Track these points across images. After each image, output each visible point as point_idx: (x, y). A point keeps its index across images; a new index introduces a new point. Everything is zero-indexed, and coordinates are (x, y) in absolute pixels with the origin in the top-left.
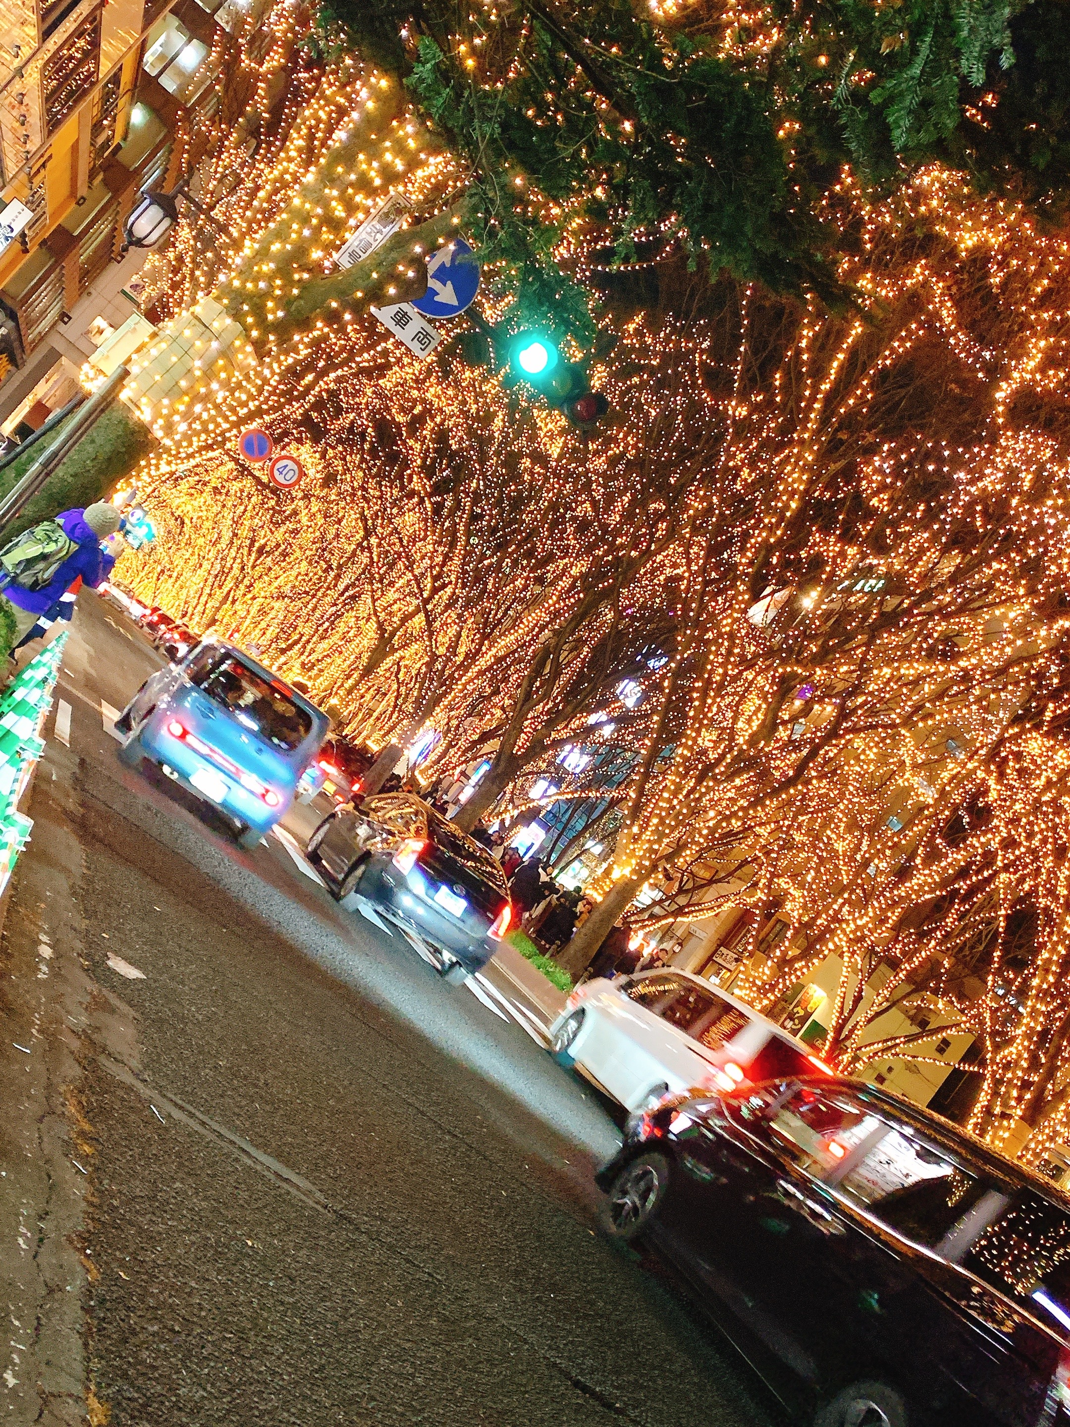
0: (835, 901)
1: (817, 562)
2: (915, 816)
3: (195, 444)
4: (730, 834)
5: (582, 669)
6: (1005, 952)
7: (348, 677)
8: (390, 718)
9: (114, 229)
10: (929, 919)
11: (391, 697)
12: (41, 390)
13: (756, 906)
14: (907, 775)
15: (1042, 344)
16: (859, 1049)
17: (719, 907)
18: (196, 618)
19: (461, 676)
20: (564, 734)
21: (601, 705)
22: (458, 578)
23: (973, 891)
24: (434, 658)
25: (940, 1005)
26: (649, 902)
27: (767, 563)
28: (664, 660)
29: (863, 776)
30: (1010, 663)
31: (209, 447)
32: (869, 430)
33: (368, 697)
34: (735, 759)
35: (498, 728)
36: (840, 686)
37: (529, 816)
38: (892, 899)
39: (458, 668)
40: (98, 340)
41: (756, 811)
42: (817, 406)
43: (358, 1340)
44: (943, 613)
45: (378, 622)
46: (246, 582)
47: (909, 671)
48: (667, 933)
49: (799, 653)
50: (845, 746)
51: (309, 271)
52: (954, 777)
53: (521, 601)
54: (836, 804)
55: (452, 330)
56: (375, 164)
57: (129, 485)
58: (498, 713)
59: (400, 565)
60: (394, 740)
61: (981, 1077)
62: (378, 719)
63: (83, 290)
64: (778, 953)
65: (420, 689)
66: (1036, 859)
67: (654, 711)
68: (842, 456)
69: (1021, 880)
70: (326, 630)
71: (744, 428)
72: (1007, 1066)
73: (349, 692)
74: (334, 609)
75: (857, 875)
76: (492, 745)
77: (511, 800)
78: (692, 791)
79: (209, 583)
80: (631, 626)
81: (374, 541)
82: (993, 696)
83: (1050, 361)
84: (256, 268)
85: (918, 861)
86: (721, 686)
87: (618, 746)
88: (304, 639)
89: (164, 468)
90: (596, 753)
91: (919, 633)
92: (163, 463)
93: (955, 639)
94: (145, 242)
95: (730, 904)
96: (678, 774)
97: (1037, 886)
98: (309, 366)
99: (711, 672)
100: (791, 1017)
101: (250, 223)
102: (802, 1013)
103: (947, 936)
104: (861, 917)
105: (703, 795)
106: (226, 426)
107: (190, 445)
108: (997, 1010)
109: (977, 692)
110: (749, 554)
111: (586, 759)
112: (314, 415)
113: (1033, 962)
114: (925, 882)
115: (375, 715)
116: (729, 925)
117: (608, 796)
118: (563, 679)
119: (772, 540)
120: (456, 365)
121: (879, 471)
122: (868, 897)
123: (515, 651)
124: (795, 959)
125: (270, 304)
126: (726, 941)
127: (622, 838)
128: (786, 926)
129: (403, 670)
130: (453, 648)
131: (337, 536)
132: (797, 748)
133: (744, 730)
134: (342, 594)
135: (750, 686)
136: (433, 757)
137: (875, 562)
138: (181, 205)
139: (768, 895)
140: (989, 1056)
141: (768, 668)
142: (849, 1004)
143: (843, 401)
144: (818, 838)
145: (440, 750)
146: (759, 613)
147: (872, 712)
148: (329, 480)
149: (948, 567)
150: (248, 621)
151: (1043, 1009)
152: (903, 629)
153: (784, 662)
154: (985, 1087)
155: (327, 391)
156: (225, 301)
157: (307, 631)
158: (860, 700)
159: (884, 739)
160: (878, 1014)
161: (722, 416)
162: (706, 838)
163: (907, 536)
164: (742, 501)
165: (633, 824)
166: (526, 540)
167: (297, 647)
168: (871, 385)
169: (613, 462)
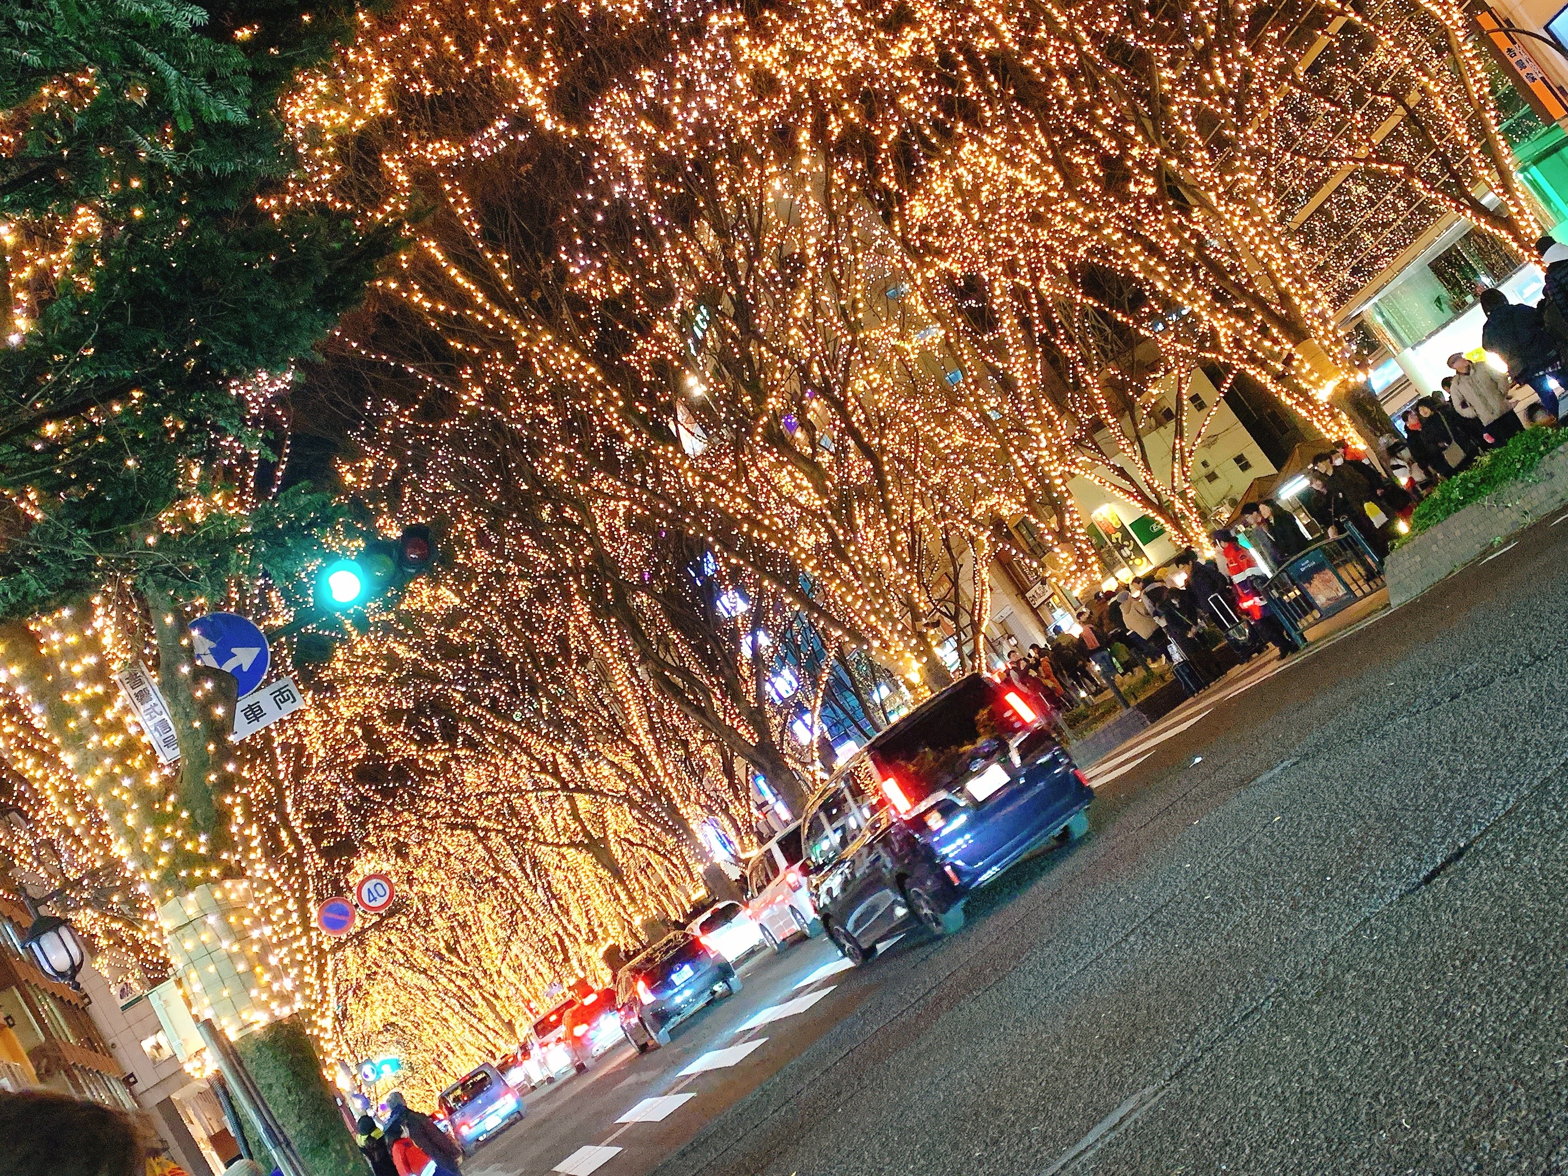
0: (1014, 462)
1: (660, 367)
2: (953, 354)
3: (312, 980)
4: (911, 548)
5: (690, 645)
6: (1120, 309)
7: (617, 898)
8: (675, 866)
9: (53, 995)
10: (1062, 375)
11: (654, 859)
12: (199, 1132)
13: (994, 545)
14: (908, 347)
15: (510, 63)
16: (1173, 488)
17: (983, 584)
18: (500, 1042)
19: (656, 775)
20: (752, 686)
21: (735, 636)
22: (551, 745)
23: (1046, 318)
24: (628, 798)
25: (1155, 392)
26: (956, 654)
27: (643, 418)
28: (710, 557)
29: (894, 393)
30: (827, 205)
31: (321, 968)
32: (539, 267)
33: (646, 883)
34: (834, 515)
35: (723, 754)
36: (796, 386)
37: (827, 750)
38: (1029, 403)
39: (647, 776)
40: (166, 1052)
41: (896, 512)
42: (497, 313)
43: (1311, 1093)
44: (754, 255)
45: (569, 846)
46: (479, 975)
47: (801, 309)
48: (993, 646)
49: (747, 414)
50: (857, 399)
51: (167, 794)
52: (925, 300)
53: (597, 686)
54: (916, 429)
55: (286, 667)
56: (80, 686)
57: (331, 1066)
58: (708, 749)
59: (518, 803)
60: (699, 869)
61: (1241, 374)
62: (672, 880)
63: (109, 1051)
64: (1049, 538)
65: (657, 824)
66: (1035, 246)
67: (758, 584)
68: (559, 303)
69: (1053, 269)
70: (560, 906)
71: (493, 395)
72: (1238, 344)
73: (632, 899)
74: (539, 890)
75: (994, 431)
76: (740, 765)
77: (804, 764)
78: (853, 569)
79: (467, 1016)
80: (662, 580)
81: (481, 823)
82: (855, 234)
83: (532, 63)
84: (145, 849)
85: (1000, 365)
86: (755, 505)
87: (783, 635)
88: (561, 932)
89: (328, 1023)
90: (783, 661)
91: (767, 288)
92: (321, 1022)
93: (785, 254)
94: (77, 962)
95: (984, 571)
96: (831, 579)
97: (1063, 254)
98: (272, 832)
99: (738, 512)
100: (1120, 547)
101: (96, 844)
102: (1119, 535)
103: (1086, 361)
104: (1038, 441)
105: (861, 561)
106: (304, 941)
107: (311, 985)
108: (1177, 335)
109: (845, 250)
110: (627, 431)
111: (786, 672)
112: (325, 843)
113: (1139, 282)
114: (1024, 364)
115: (667, 881)
116: (1004, 578)
117: (832, 661)
118: (695, 669)
119: (621, 403)
120: (326, 675)
121: (585, 271)
122: (1020, 428)
123: (648, 708)
124: (1061, 522)
125: (189, 846)
126: (1021, 590)
127: (881, 660)
128: (1024, 521)
129: (629, 836)
130: (623, 774)
131: (463, 860)
132: (845, 450)
133: (808, 497)
134: (527, 876)
135: (765, 476)
136: (732, 834)
137: (678, 306)
138: (51, 910)
139: (986, 529)
140: (1221, 359)
141: (753, 453)
142: (1125, 484)
143: (500, 284)
144: (945, 459)
145: (726, 823)
146: (693, 444)
147: (832, 362)
148: (401, 850)
149: (708, 237)
150: (522, 987)
151: (1189, 287)
152: (757, 302)
153: (751, 432)
154: (1252, 373)
155: (304, 821)
156: (169, 893)
157: (553, 926)
158: (815, 368)
159: (863, 357)
160: (1144, 458)
161: (475, 413)
162: (906, 572)
163: (664, 267)
164: (570, 422)
165: (868, 643)
166: (535, 661)
167: (567, 943)
168: (493, 251)
169: (483, 542)
